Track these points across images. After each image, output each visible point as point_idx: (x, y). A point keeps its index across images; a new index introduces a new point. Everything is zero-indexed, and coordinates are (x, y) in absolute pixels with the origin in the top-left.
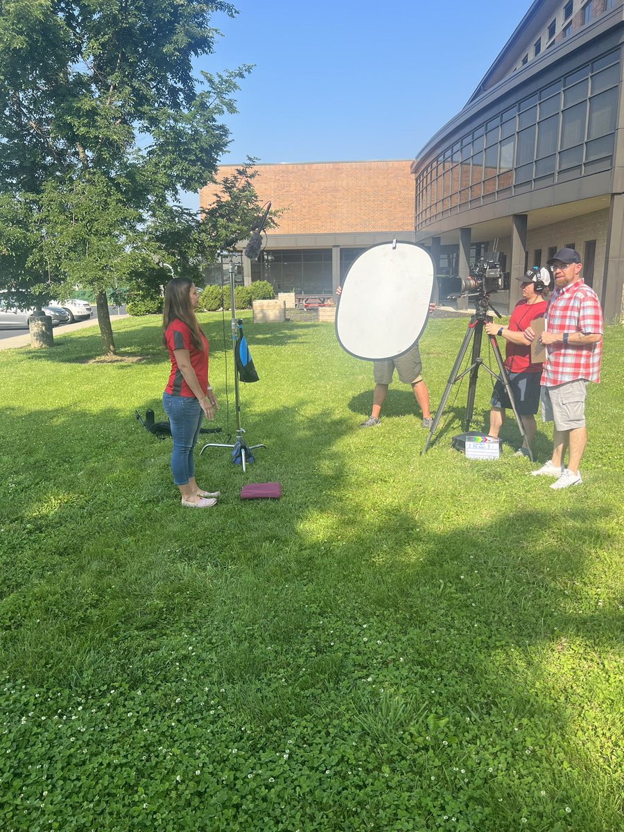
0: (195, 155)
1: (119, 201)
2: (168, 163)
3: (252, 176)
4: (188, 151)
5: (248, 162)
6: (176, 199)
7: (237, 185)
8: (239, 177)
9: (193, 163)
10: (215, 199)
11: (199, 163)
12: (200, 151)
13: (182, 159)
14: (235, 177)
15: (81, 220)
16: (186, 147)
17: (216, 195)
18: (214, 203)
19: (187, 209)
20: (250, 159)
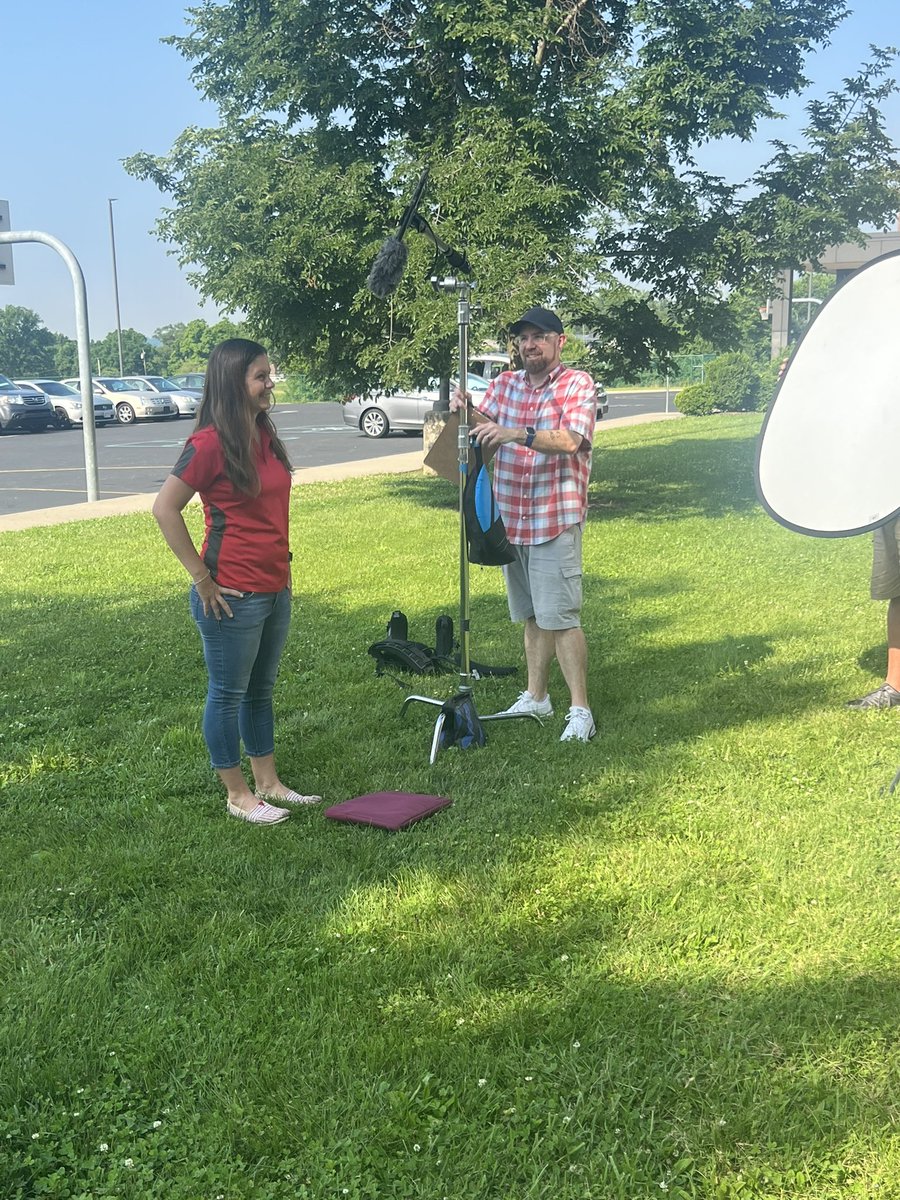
0: (725, 56)
1: (533, 168)
2: (660, 80)
3: (882, 92)
4: (709, 49)
5: (874, 60)
6: (685, 157)
7: (842, 117)
8: (849, 96)
9: (715, 75)
10: (776, 151)
11: (732, 73)
12: (734, 46)
13: (694, 67)
14: (840, 99)
15: (453, 215)
16: (701, 40)
17: (777, 143)
18: (773, 162)
19: (716, 179)
20: (878, 53)
